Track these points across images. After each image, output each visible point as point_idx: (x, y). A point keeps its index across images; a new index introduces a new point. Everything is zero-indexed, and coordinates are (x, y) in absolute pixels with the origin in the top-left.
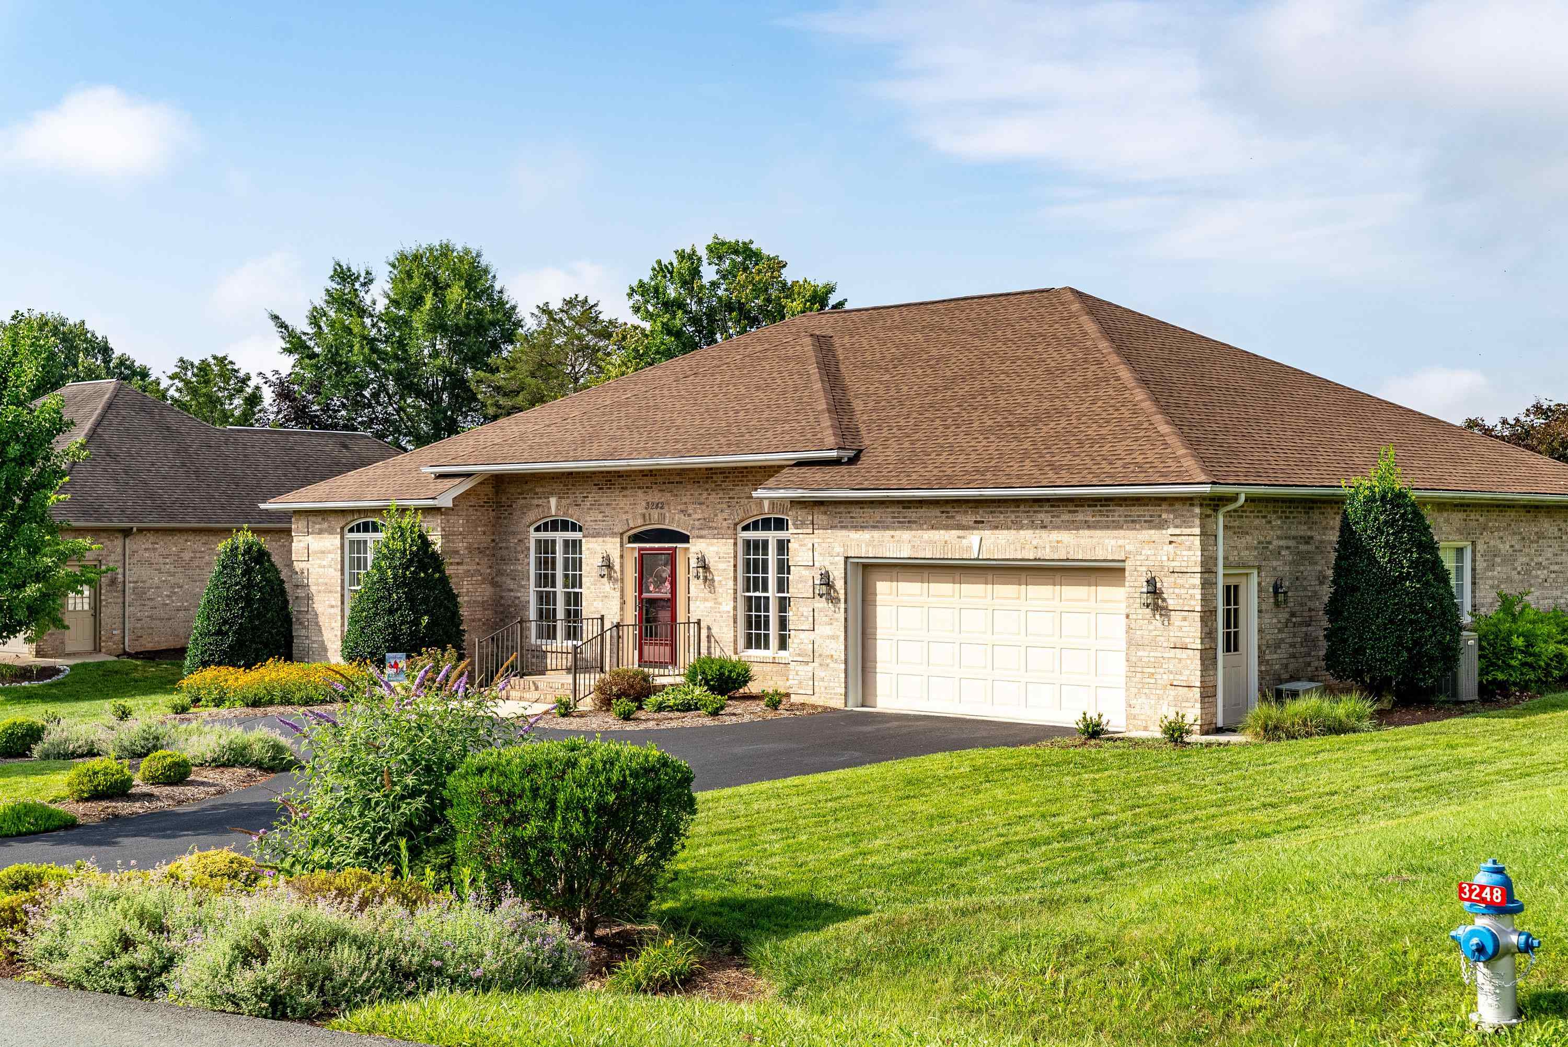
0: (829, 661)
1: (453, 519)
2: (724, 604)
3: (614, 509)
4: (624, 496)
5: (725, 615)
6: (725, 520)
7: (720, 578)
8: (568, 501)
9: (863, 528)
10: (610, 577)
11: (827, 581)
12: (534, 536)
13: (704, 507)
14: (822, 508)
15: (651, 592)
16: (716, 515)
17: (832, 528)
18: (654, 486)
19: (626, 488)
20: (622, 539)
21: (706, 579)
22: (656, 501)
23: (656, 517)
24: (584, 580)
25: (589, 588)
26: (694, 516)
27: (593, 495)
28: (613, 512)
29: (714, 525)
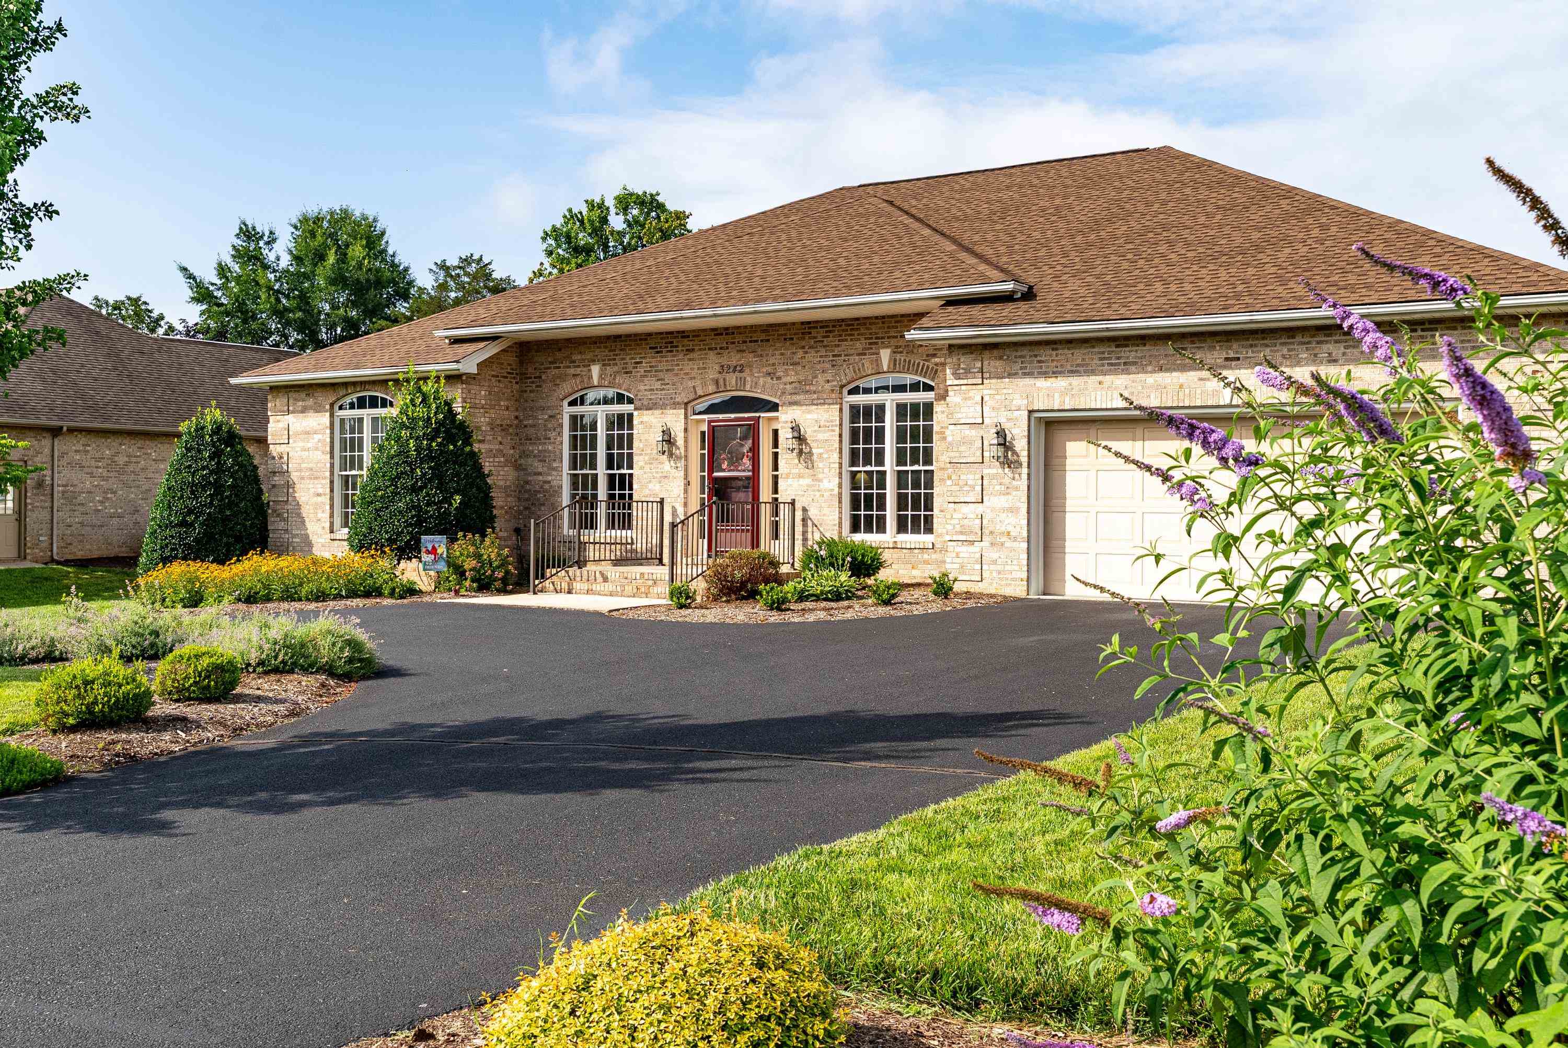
0: (1004, 539)
1: (475, 388)
2: (825, 481)
3: (677, 375)
4: (690, 360)
5: (827, 494)
6: (828, 381)
7: (821, 451)
8: (616, 368)
9: (1056, 374)
10: (671, 455)
11: (1004, 441)
12: (568, 411)
13: (799, 368)
14: (996, 352)
15: (724, 470)
16: (816, 377)
17: (1010, 375)
18: (730, 346)
19: (693, 351)
20: (686, 409)
21: (801, 452)
22: (734, 363)
23: (734, 382)
24: (635, 458)
25: (642, 468)
26: (784, 380)
27: (649, 360)
28: (675, 379)
29: (813, 388)
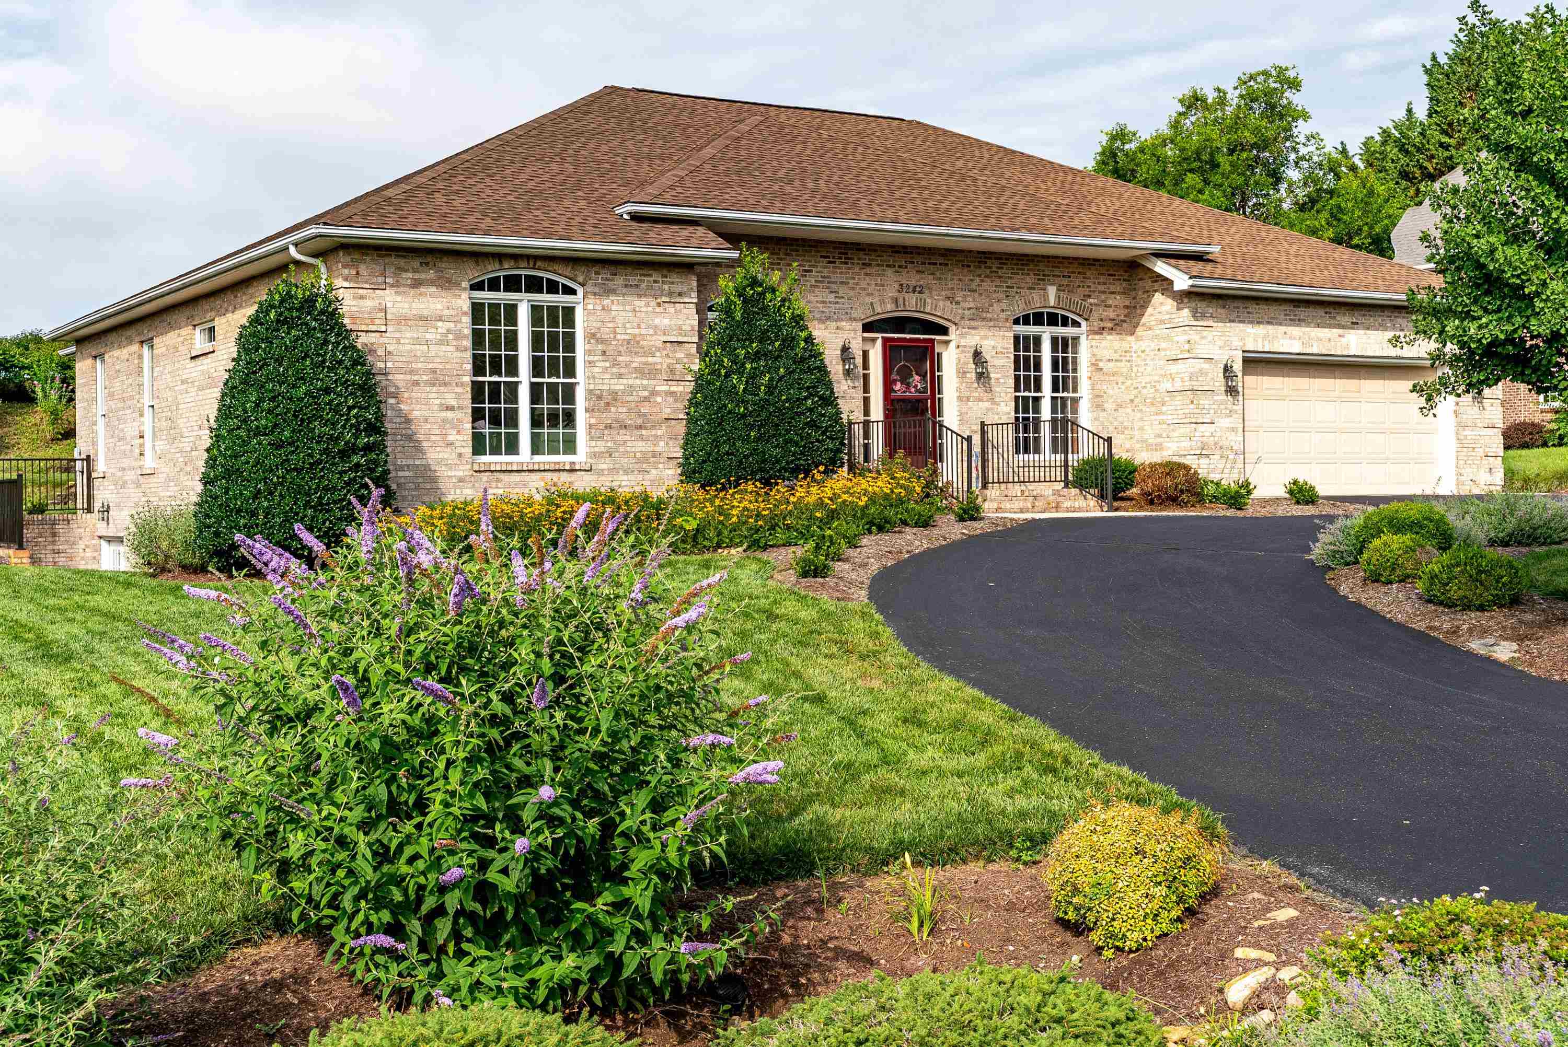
2: (1000, 404)
3: (853, 289)
4: (866, 274)
5: (1004, 417)
6: (1003, 310)
7: (999, 376)
9: (1259, 323)
13: (976, 295)
14: (1221, 302)
15: (900, 391)
16: (992, 305)
17: (1230, 321)
18: (909, 266)
19: (870, 265)
22: (914, 283)
23: (913, 302)
26: (962, 305)
27: (820, 270)
28: (852, 293)
29: (989, 315)
